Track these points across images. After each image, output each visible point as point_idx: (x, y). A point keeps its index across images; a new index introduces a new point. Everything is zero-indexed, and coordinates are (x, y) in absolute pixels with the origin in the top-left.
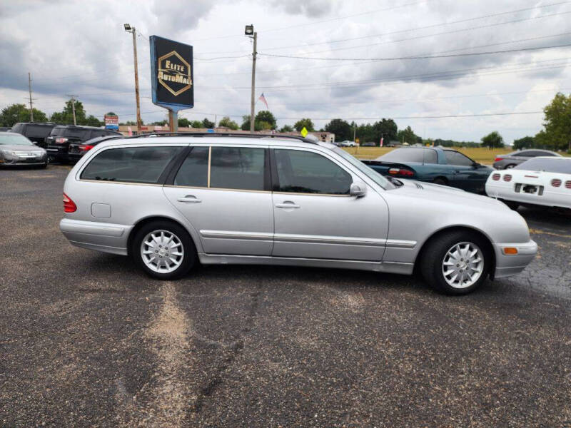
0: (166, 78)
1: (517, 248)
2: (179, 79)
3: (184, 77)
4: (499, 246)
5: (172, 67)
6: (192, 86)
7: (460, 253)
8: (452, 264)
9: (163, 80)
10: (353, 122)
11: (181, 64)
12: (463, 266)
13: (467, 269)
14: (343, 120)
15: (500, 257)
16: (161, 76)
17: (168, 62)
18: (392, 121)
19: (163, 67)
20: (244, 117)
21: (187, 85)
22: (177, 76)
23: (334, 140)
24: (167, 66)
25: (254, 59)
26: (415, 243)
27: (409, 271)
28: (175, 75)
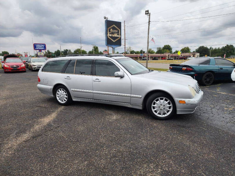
0: (110, 35)
1: (186, 101)
2: (116, 35)
3: (118, 34)
4: (177, 99)
5: (113, 31)
6: (121, 38)
7: (160, 102)
8: (156, 106)
9: (109, 36)
10: (211, 47)
11: (117, 29)
12: (162, 107)
13: (164, 109)
14: (205, 46)
15: (178, 104)
16: (109, 35)
17: (111, 29)
18: (232, 45)
19: (110, 31)
20: (158, 48)
21: (119, 37)
22: (115, 34)
23: (199, 56)
24: (111, 31)
25: (149, 24)
26: (141, 96)
27: (141, 108)
28: (114, 34)
